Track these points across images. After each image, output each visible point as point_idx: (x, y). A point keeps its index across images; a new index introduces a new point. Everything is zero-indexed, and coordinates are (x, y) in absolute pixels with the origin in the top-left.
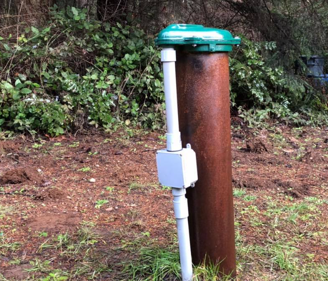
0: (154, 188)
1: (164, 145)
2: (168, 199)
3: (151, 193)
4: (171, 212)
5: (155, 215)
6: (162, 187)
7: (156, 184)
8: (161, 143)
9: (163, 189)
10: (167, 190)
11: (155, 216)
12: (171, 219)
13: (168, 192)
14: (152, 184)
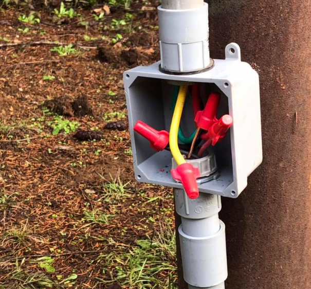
0: (36, 132)
1: (33, 35)
2: (70, 156)
3: (30, 145)
4: (87, 191)
5: (54, 203)
6: (52, 129)
7: (36, 121)
8: (26, 30)
9: (55, 133)
10: (65, 134)
11: (55, 206)
12: (94, 213)
13: (67, 139)
14: (29, 123)
